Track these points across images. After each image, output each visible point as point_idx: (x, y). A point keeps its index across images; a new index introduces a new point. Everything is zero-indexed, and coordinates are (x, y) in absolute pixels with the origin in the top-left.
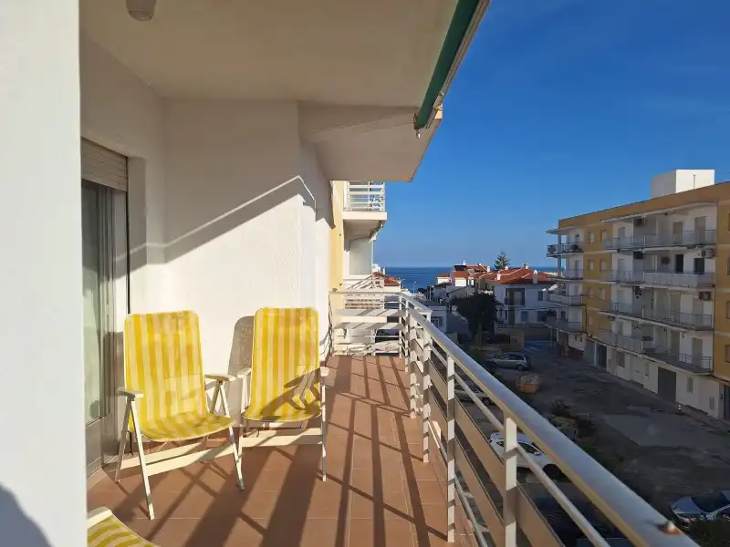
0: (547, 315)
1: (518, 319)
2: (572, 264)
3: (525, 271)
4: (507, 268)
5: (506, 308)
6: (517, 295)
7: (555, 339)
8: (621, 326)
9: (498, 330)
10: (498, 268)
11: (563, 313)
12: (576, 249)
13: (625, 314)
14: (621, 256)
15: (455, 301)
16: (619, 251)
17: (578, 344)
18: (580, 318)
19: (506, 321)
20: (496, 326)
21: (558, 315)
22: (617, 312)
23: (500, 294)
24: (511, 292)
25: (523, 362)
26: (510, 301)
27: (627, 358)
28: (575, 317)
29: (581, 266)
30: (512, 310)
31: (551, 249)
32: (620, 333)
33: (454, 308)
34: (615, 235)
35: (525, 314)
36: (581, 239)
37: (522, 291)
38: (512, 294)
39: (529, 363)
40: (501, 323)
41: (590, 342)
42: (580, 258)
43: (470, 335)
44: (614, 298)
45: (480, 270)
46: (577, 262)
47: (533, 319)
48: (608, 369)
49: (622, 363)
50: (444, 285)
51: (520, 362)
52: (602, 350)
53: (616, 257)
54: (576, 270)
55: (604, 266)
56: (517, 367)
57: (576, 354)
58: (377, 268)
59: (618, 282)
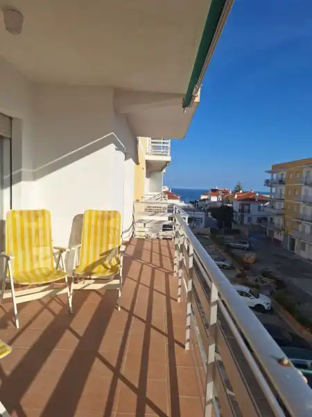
0: (262, 219)
1: (246, 221)
2: (279, 192)
3: (251, 194)
4: (241, 192)
5: (239, 214)
6: (246, 207)
7: (266, 233)
8: (304, 227)
9: (234, 227)
10: (237, 191)
11: (272, 219)
12: (281, 182)
13: (306, 220)
14: (307, 187)
15: (210, 210)
16: (306, 184)
17: (279, 236)
18: (281, 223)
19: (239, 222)
20: (233, 225)
21: (269, 220)
22: (302, 220)
23: (236, 206)
24: (243, 205)
25: (247, 246)
26: (242, 211)
27: (307, 246)
28: (278, 221)
29: (283, 193)
30: (242, 217)
31: (267, 183)
32: (303, 232)
33: (209, 213)
34: (304, 175)
35: (250, 219)
36: (285, 177)
37: (249, 205)
38: (243, 208)
39: (250, 247)
40: (236, 223)
41: (286, 236)
42: (283, 188)
43: (217, 229)
44: (301, 211)
45: (225, 192)
46: (281, 190)
47: (254, 222)
48: (295, 252)
49: (303, 248)
50: (204, 200)
51: (245, 245)
52: (293, 241)
53: (304, 188)
54: (281, 194)
55: (297, 193)
56: (243, 248)
57: (277, 242)
58: (166, 189)
59: (304, 202)
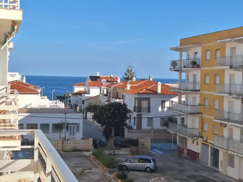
0: (168, 121)
1: (144, 125)
2: (191, 79)
3: (149, 82)
4: (134, 79)
5: (135, 114)
6: (144, 104)
7: (175, 142)
8: (231, 132)
9: (127, 135)
10: (127, 79)
11: (183, 119)
12: (195, 64)
13: (235, 122)
14: (232, 72)
15: (90, 109)
16: (231, 67)
17: (194, 147)
18: (197, 126)
19: (135, 127)
20: (126, 130)
21: (179, 122)
22: (229, 120)
23: (130, 102)
24: (140, 100)
25: (151, 165)
26: (138, 109)
27: (236, 160)
28: (193, 123)
29: (198, 79)
30: (140, 118)
31: (174, 64)
32: (230, 138)
33: (90, 115)
34: (228, 53)
35: (150, 119)
36: (199, 56)
37: (148, 99)
38: (140, 103)
39: (155, 166)
40: (130, 128)
41: (205, 144)
42: (198, 72)
43: (104, 140)
44: (226, 108)
45: (111, 81)
46: (195, 76)
47: (157, 124)
48: (220, 169)
49: (231, 163)
50: (80, 94)
51: (148, 165)
52: (215, 153)
53: (228, 72)
54: (195, 83)
55: (218, 81)
56: (145, 170)
57: (193, 155)
58: (17, 77)
59: (230, 94)
